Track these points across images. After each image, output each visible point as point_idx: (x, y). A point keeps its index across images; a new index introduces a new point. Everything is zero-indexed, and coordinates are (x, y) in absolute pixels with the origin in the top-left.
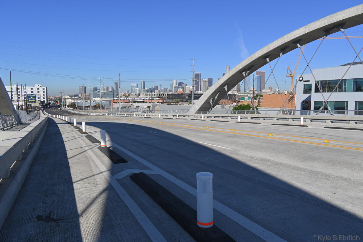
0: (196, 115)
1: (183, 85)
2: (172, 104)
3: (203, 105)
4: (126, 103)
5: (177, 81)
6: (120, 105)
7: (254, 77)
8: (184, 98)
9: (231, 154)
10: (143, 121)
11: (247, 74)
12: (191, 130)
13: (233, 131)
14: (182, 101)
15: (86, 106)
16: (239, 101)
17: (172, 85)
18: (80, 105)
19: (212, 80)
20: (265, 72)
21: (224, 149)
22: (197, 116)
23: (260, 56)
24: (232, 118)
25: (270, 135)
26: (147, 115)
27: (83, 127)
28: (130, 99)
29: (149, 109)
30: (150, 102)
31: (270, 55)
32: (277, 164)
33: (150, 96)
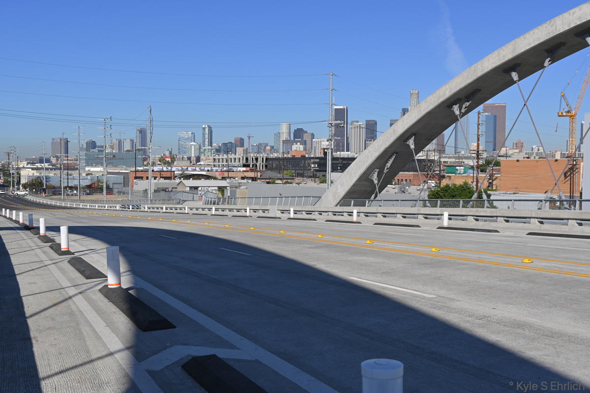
0: (339, 209)
1: (306, 137)
2: (277, 182)
3: (354, 185)
4: (166, 178)
5: (290, 127)
6: (149, 184)
7: (479, 117)
8: (307, 168)
9: (434, 308)
10: (209, 223)
11: (463, 111)
12: (327, 246)
13: (433, 250)
14: (302, 175)
15: (68, 186)
16: (444, 177)
17: (278, 135)
18: (54, 183)
19: (376, 124)
20: (505, 107)
21: (414, 296)
22: (341, 213)
23: (494, 66)
24: (426, 216)
25: (526, 261)
26: (216, 210)
27: (63, 238)
28: (176, 169)
29: (223, 195)
30: (224, 178)
31: (519, 65)
32: (551, 335)
33: (225, 163)
